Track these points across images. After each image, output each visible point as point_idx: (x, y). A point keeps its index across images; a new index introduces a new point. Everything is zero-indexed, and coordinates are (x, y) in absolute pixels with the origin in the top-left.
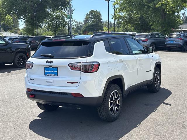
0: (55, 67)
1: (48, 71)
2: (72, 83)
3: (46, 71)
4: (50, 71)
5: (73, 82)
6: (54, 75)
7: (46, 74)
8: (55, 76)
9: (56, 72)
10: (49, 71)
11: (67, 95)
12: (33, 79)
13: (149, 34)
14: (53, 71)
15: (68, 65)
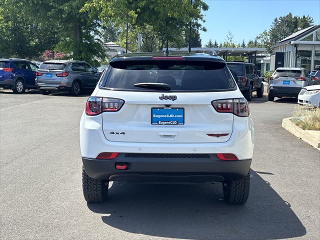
0: (179, 108)
1: (161, 116)
2: (218, 136)
3: (154, 116)
4: (165, 116)
5: (219, 134)
6: (175, 122)
7: (154, 121)
8: (177, 124)
9: (181, 116)
10: (163, 116)
11: (208, 159)
12: (124, 133)
13: (69, 64)
14: (172, 116)
15: (212, 102)
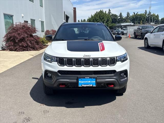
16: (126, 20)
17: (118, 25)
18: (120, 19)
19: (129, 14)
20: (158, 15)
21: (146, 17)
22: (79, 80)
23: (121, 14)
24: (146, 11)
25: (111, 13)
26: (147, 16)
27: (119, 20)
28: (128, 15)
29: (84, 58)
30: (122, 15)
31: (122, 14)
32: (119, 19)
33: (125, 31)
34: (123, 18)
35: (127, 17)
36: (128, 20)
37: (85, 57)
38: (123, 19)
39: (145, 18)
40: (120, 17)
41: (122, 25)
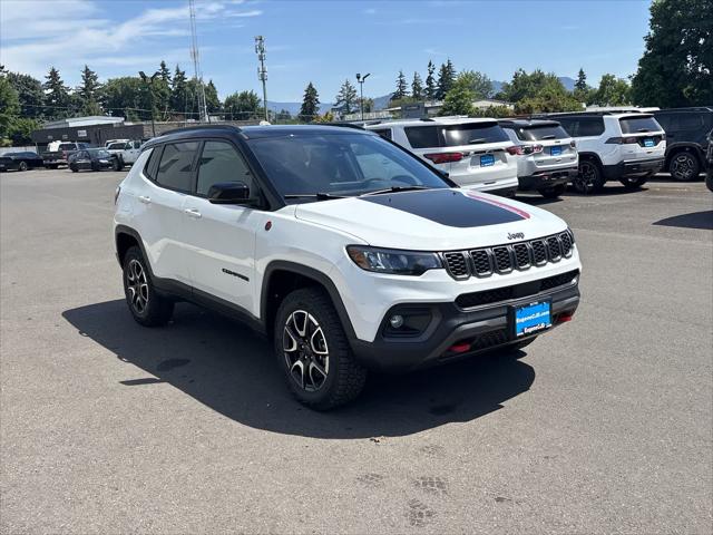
16: (82, 103)
17: (49, 125)
18: (53, 98)
19: (95, 78)
20: (211, 84)
21: (167, 92)
22: (518, 313)
23: (54, 74)
24: (163, 65)
25: (5, 69)
26: (170, 86)
27: (48, 102)
28: (87, 83)
29: (511, 244)
30: (62, 82)
31: (62, 76)
32: (51, 97)
33: (128, 151)
34: (70, 93)
35: (84, 90)
36: (92, 105)
37: (513, 240)
38: (70, 97)
39: (163, 94)
40: (50, 91)
41: (71, 125)
